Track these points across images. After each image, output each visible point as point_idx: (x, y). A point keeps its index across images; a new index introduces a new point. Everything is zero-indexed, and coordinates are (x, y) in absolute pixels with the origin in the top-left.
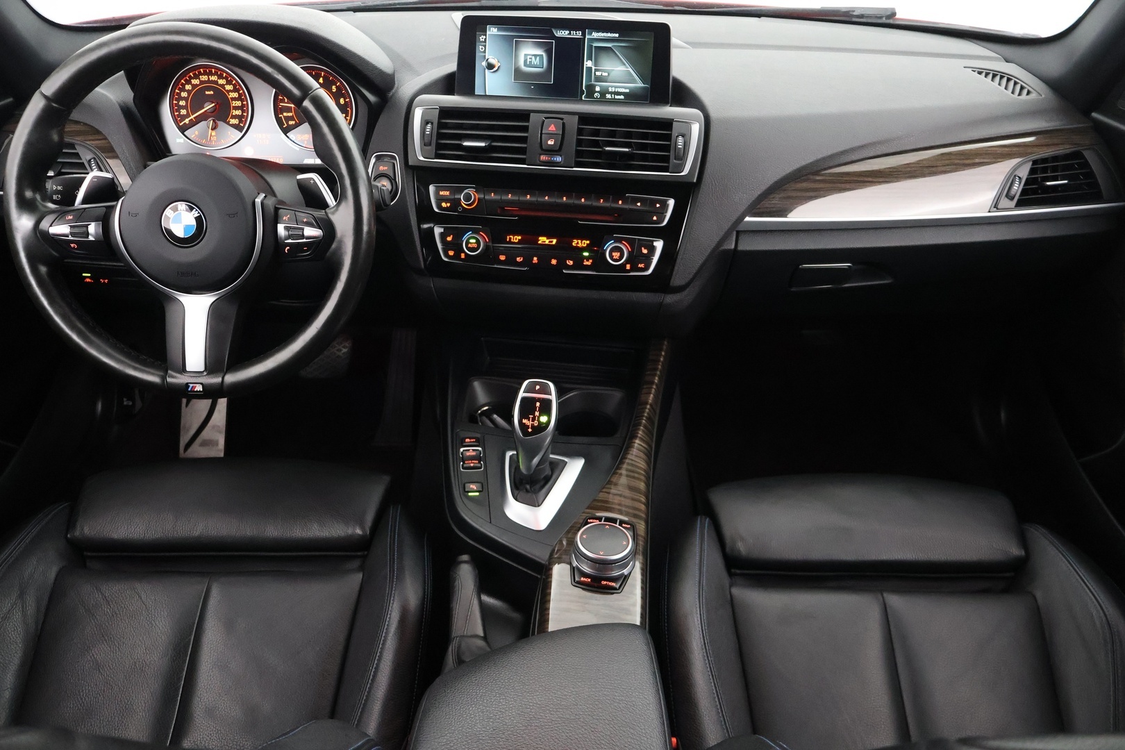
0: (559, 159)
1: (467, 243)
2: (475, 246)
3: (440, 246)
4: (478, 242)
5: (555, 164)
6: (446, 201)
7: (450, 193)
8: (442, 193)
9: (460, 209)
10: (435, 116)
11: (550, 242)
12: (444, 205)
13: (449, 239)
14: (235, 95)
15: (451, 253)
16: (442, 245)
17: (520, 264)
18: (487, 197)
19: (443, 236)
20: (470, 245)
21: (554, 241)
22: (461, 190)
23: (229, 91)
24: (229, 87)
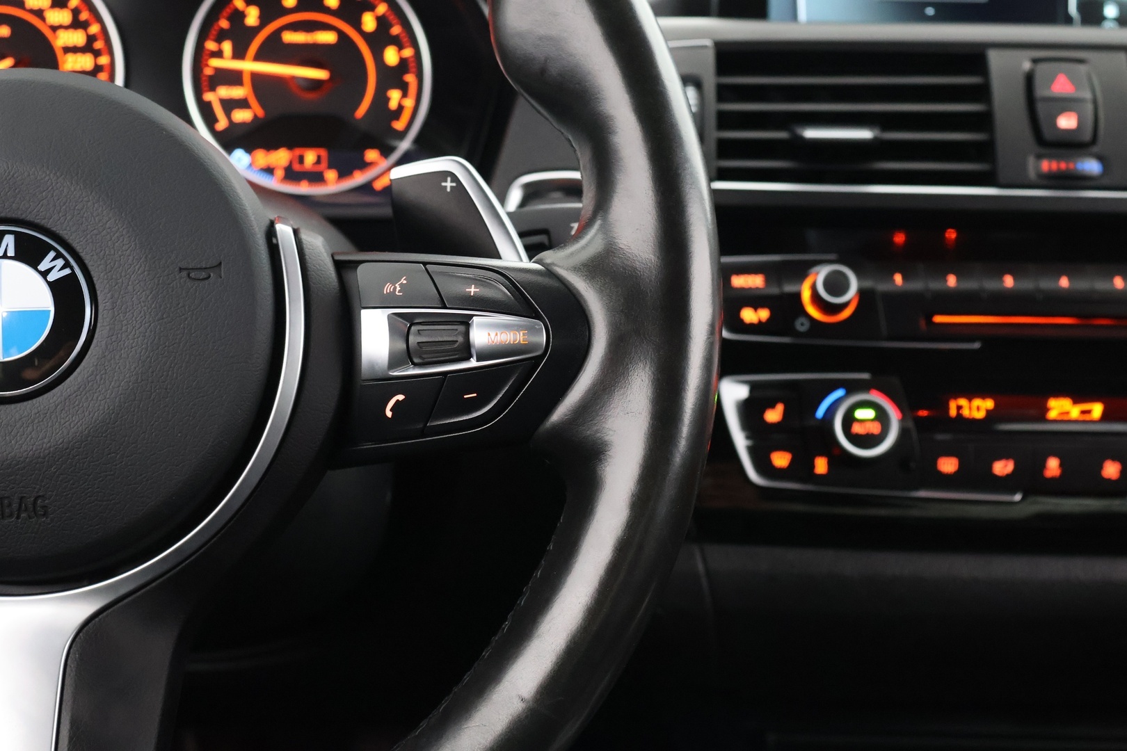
0: (1091, 166)
1: (849, 420)
2: (875, 429)
3: (740, 441)
4: (882, 417)
5: (1088, 183)
6: (754, 299)
7: (767, 281)
8: (739, 281)
9: (801, 325)
10: (707, 68)
11: (1083, 412)
12: (749, 315)
13: (773, 415)
14: (77, 38)
15: (781, 460)
16: (748, 438)
17: (1006, 484)
18: (882, 287)
19: (750, 411)
20: (857, 429)
21: (1097, 410)
22: (800, 272)
23: (55, 29)
24: (59, 17)
